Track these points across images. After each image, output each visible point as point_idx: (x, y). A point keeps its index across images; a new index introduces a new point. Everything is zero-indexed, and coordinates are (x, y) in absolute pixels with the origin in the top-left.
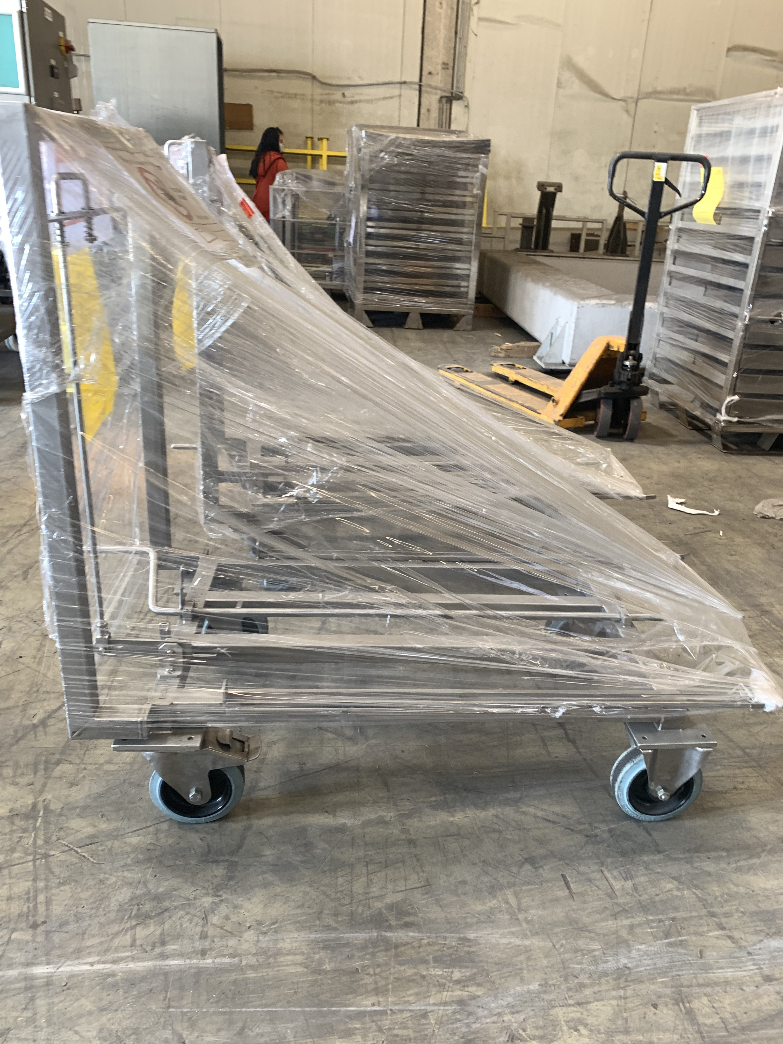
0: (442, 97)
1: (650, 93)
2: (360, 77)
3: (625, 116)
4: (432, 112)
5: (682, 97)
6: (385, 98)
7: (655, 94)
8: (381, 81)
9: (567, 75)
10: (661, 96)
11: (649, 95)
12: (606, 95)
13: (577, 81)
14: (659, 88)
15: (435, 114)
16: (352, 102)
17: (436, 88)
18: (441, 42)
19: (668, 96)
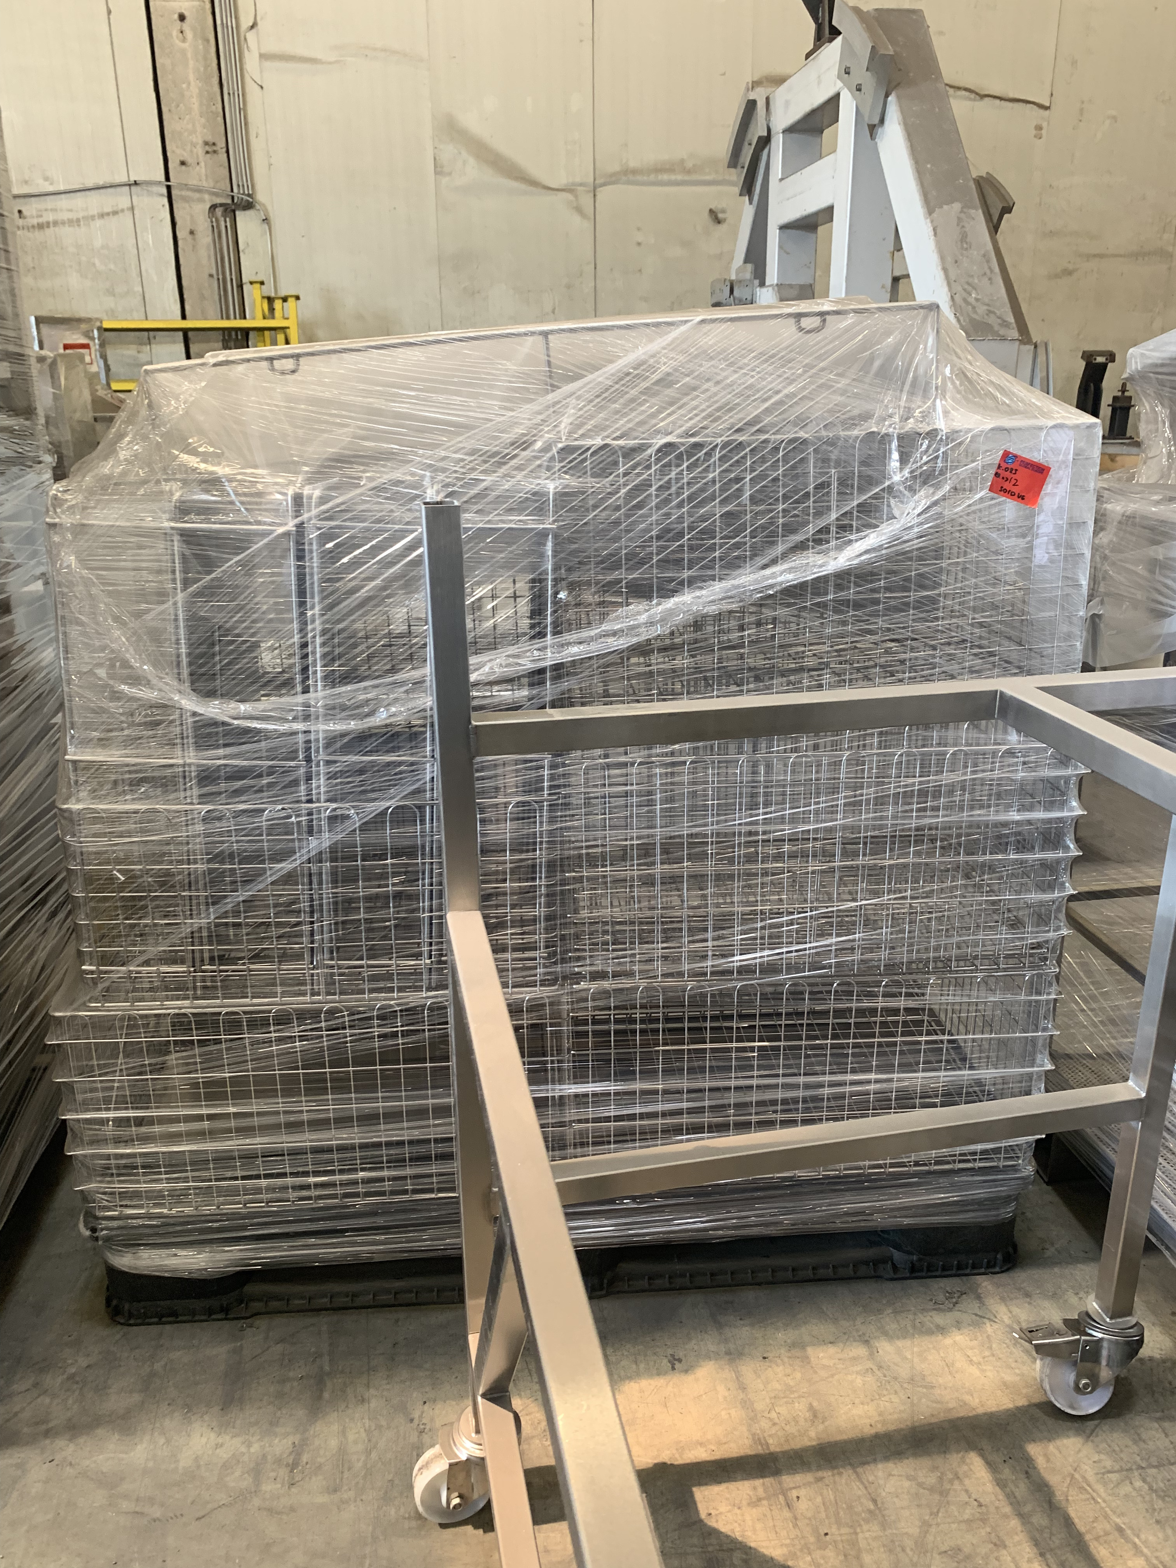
0: (213, 207)
1: (618, 174)
2: (46, 179)
3: (577, 219)
4: (198, 235)
5: (679, 177)
6: (102, 216)
7: (627, 175)
8: (90, 184)
9: (449, 151)
10: (639, 178)
11: (613, 179)
12: (534, 183)
13: (472, 161)
14: (632, 164)
15: (205, 238)
16: (41, 226)
17: (198, 190)
18: (195, 104)
19: (652, 177)
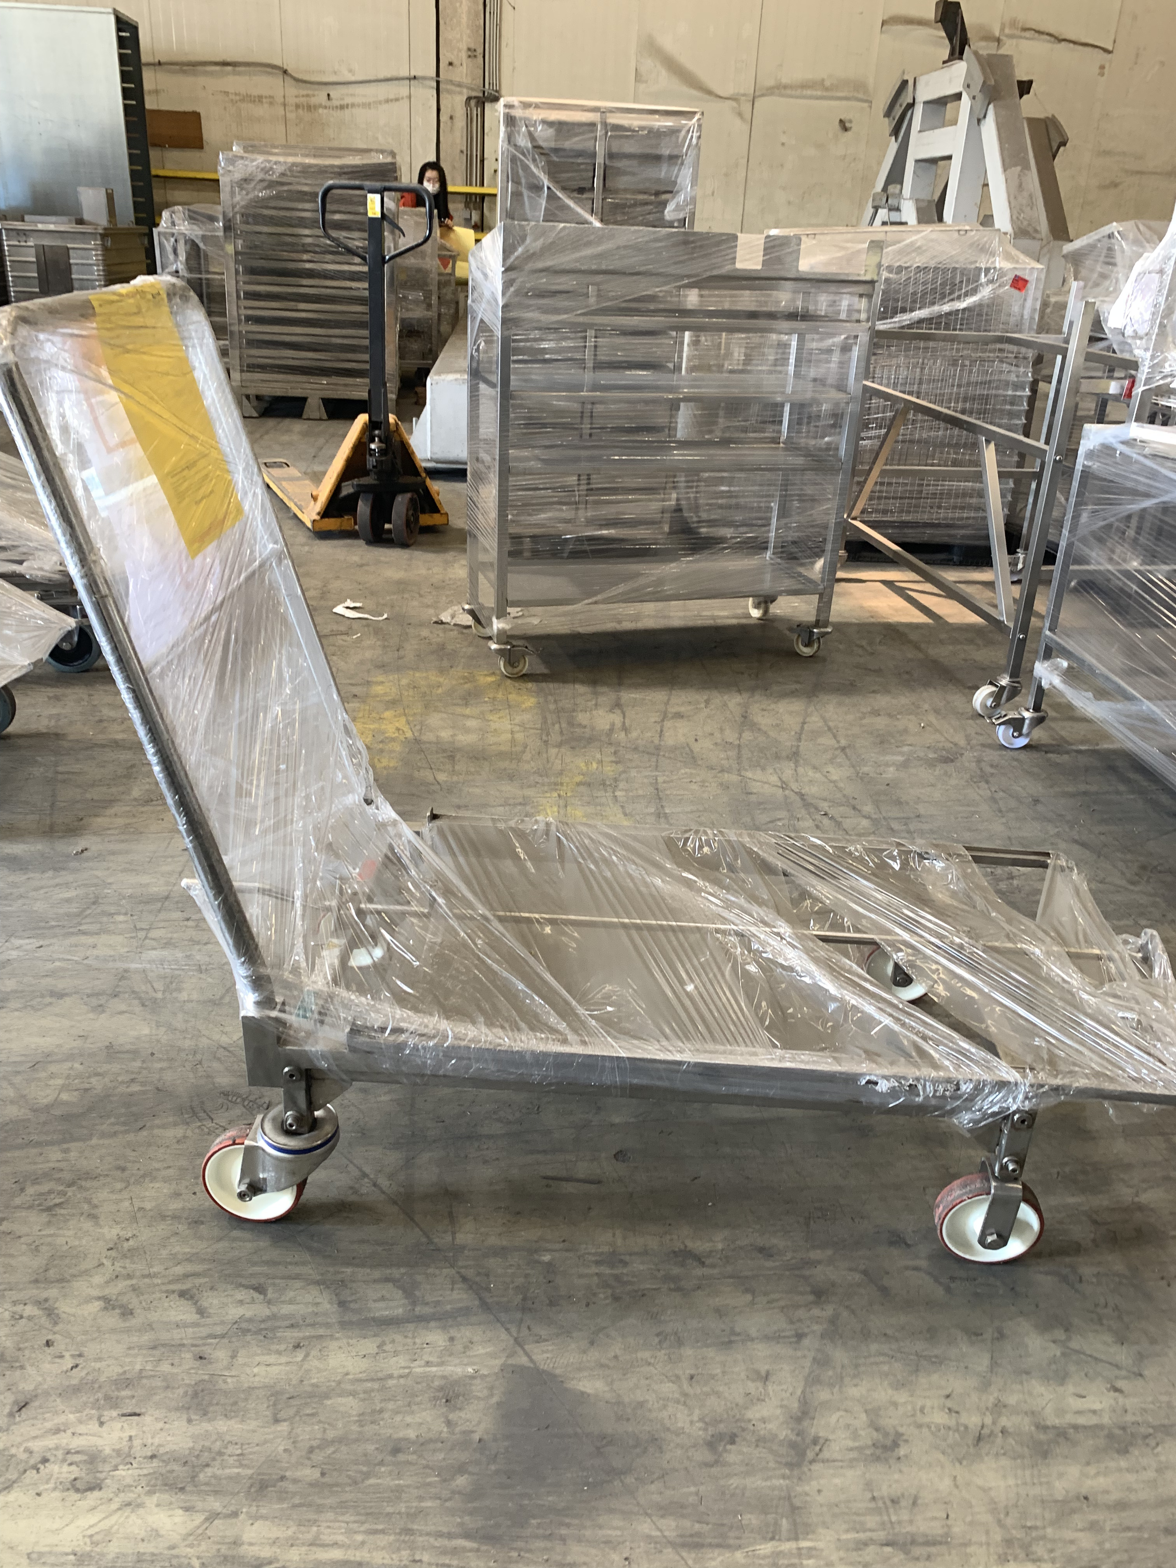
0: (469, 99)
1: (773, 88)
2: (350, 71)
3: (738, 121)
4: (456, 120)
5: (819, 93)
6: (387, 101)
7: (779, 89)
8: (381, 76)
9: (649, 64)
10: (789, 92)
11: (770, 91)
12: (710, 92)
13: (664, 73)
14: (785, 81)
15: (460, 123)
16: (342, 107)
17: (459, 85)
18: (464, 20)
19: (798, 92)
